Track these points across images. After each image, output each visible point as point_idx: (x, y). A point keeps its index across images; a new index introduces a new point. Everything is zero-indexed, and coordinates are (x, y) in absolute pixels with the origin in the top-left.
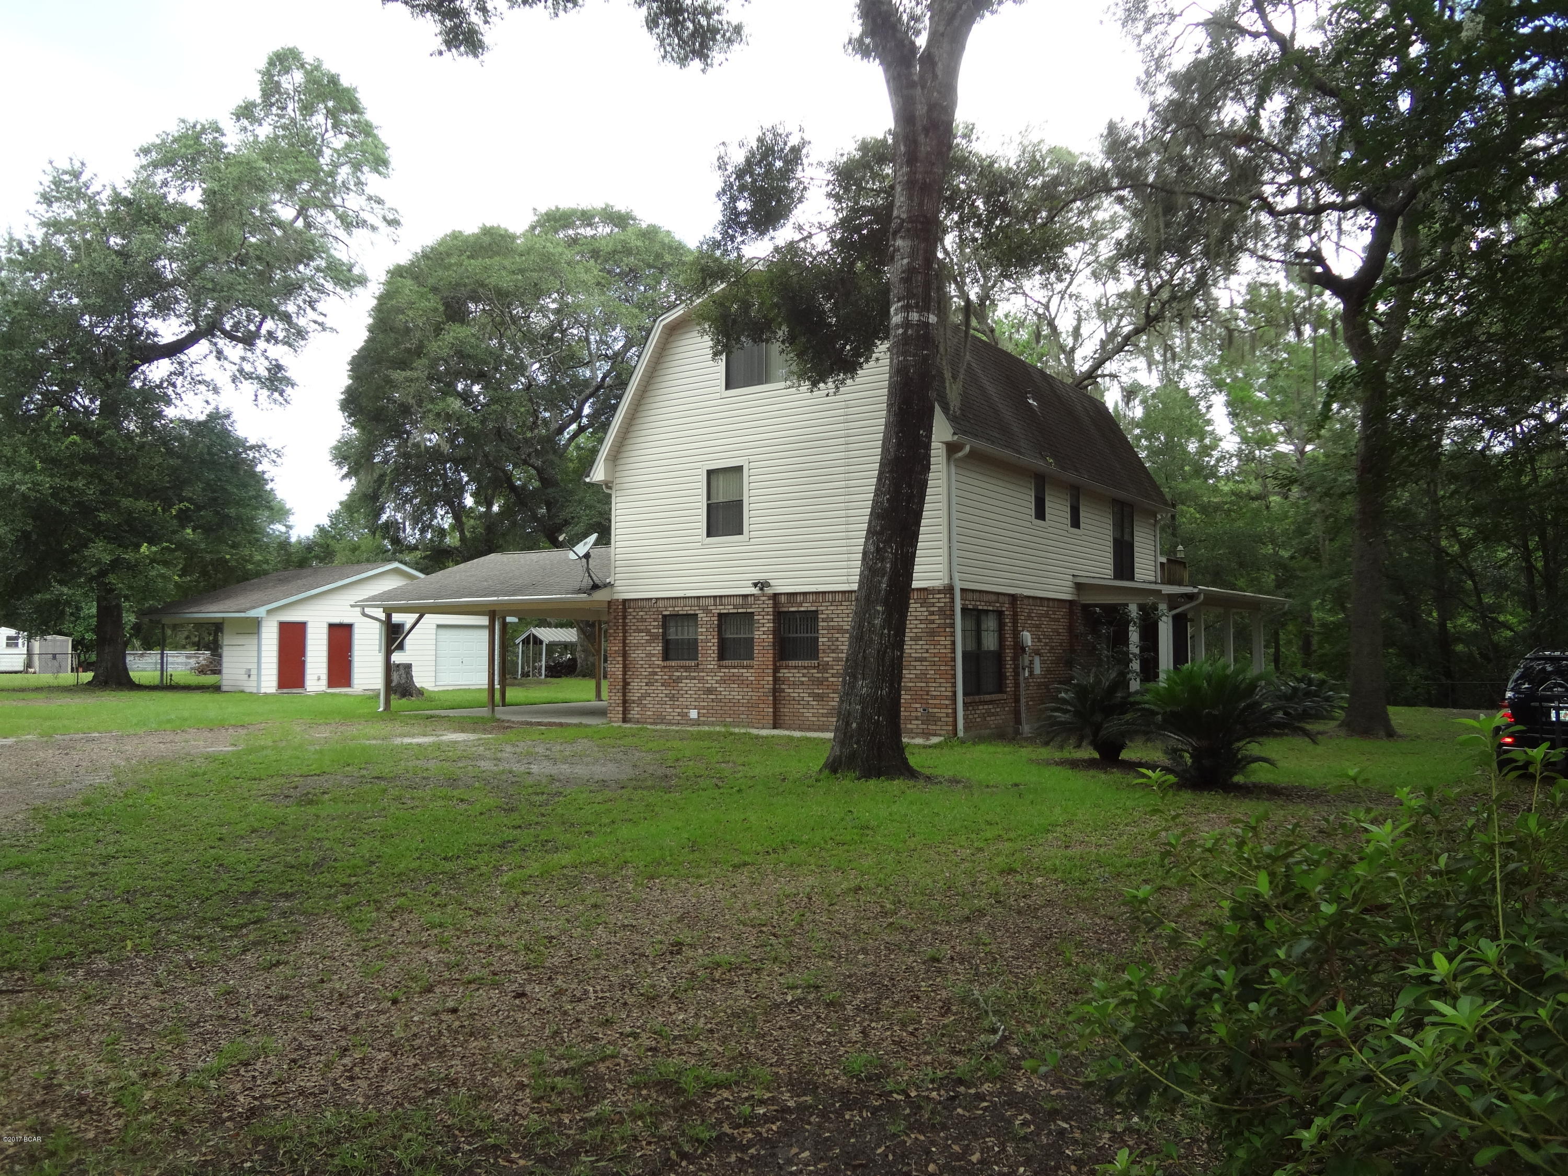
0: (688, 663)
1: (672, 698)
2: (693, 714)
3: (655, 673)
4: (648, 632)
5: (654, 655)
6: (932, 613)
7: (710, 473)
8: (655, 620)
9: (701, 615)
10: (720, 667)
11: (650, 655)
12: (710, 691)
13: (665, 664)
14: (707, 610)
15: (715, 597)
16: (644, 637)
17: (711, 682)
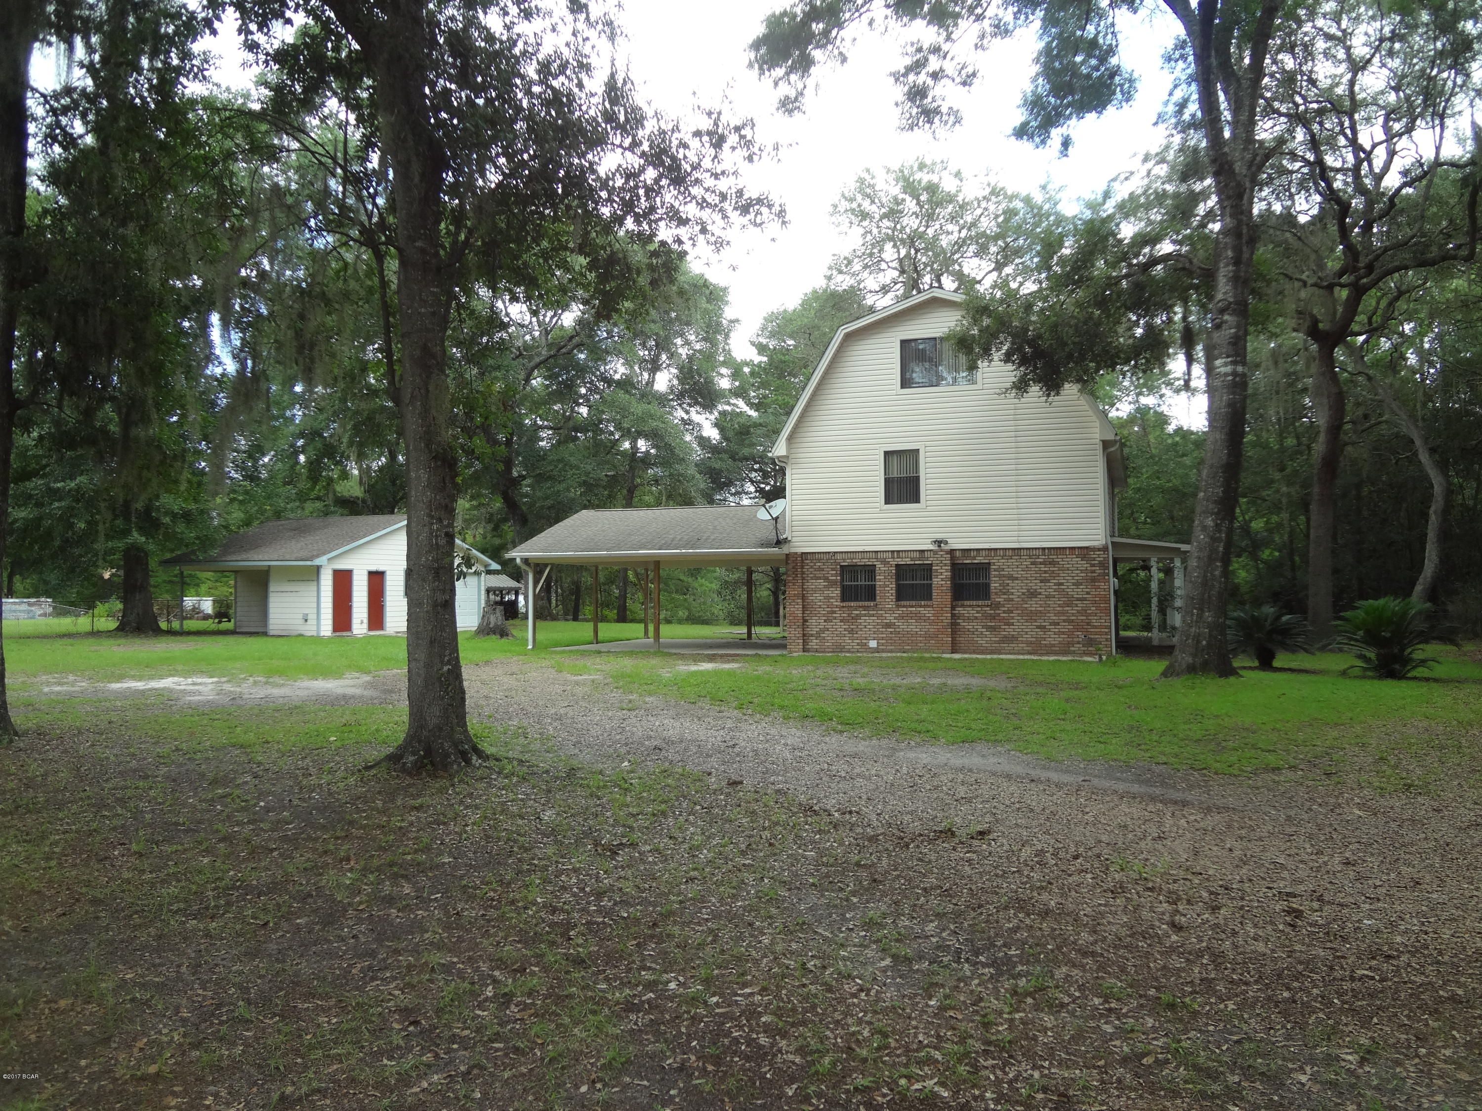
0: (866, 603)
1: (851, 631)
2: (873, 644)
3: (834, 612)
4: (826, 579)
5: (832, 598)
6: (1093, 565)
7: (887, 454)
8: (833, 569)
9: (879, 565)
10: (898, 606)
11: (828, 598)
12: (888, 625)
13: (844, 604)
14: (884, 562)
15: (893, 552)
16: (822, 583)
17: (890, 618)
